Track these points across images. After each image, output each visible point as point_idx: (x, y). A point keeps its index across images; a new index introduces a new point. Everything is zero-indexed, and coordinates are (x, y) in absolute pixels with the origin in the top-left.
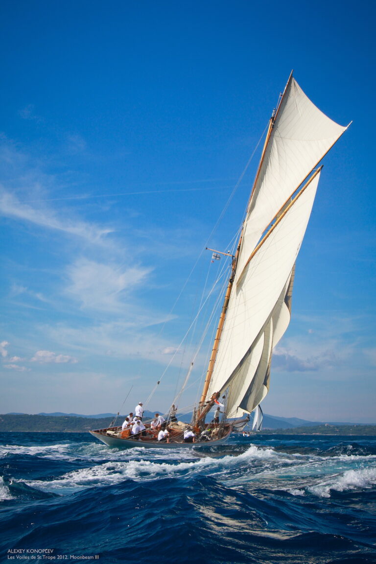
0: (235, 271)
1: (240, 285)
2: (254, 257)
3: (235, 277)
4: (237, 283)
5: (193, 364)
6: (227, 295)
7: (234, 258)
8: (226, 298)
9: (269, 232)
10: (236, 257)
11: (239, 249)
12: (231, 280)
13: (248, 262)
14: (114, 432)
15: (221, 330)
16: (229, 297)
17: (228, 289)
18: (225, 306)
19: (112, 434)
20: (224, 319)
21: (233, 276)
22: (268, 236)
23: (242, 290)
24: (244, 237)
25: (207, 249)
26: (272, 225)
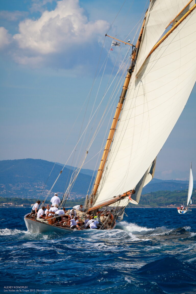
0: (134, 61)
1: (139, 77)
2: (156, 50)
3: (135, 67)
4: (137, 75)
5: (87, 152)
6: (125, 85)
7: (134, 48)
8: (124, 88)
9: (173, 27)
10: (137, 47)
11: (140, 40)
12: (130, 70)
13: (150, 55)
14: (43, 220)
15: (117, 119)
16: (127, 87)
17: (127, 79)
18: (122, 96)
19: (42, 221)
20: (120, 109)
21: (133, 67)
22: (172, 32)
23: (141, 81)
24: (146, 28)
25: (106, 35)
26: (177, 21)
